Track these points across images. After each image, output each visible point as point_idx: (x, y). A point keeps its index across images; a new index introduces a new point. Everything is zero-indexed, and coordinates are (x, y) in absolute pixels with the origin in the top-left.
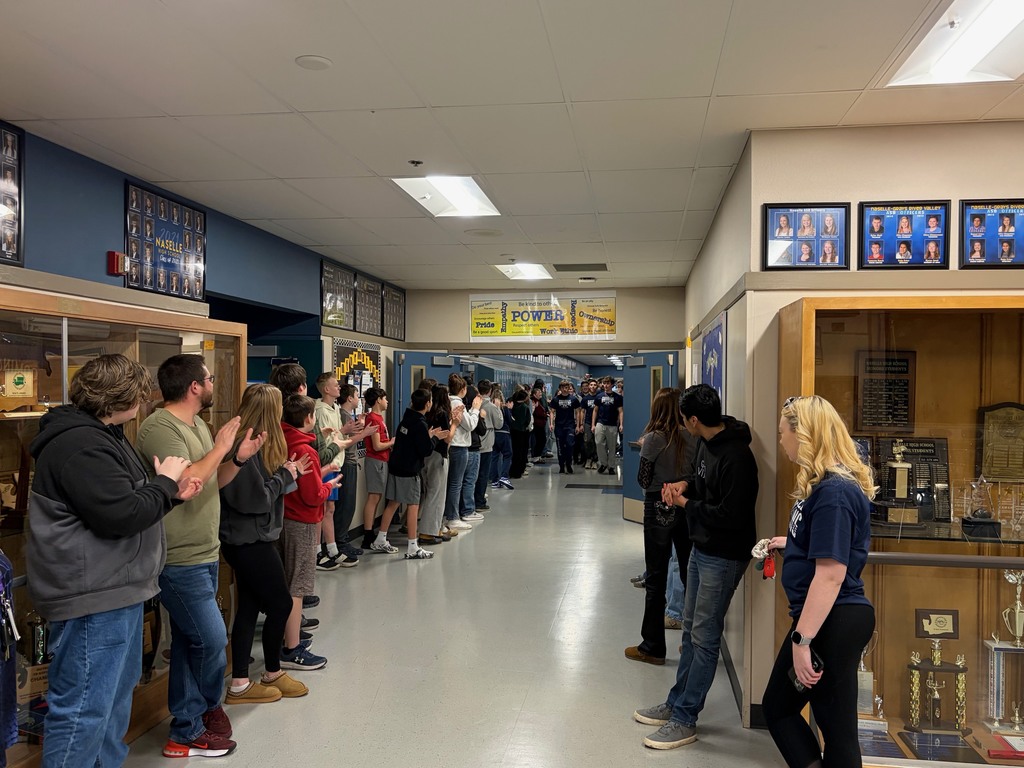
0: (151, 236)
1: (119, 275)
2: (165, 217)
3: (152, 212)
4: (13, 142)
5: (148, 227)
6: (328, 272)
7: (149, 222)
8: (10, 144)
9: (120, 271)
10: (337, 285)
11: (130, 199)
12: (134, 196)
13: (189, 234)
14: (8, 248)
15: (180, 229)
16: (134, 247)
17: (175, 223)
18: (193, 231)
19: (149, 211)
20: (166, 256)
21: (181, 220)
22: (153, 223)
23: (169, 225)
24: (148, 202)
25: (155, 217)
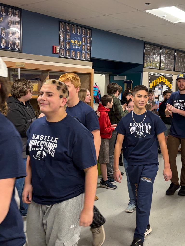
0: (69, 39)
1: (56, 53)
2: (75, 32)
3: (69, 31)
4: (18, 13)
5: (68, 36)
6: (147, 47)
7: (68, 35)
8: (17, 14)
9: (56, 52)
10: (152, 52)
11: (61, 27)
12: (62, 26)
13: (84, 38)
14: (17, 47)
15: (81, 36)
16: (62, 43)
17: (79, 34)
18: (86, 36)
19: (68, 31)
20: (75, 46)
21: (81, 33)
22: (70, 35)
23: (76, 35)
24: (68, 28)
25: (71, 33)
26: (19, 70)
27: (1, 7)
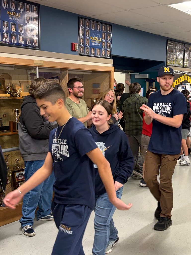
0: (89, 36)
1: (75, 51)
2: (94, 28)
3: (89, 27)
4: (36, 9)
5: (87, 33)
6: (170, 44)
7: (88, 31)
8: (35, 9)
9: (75, 49)
10: (175, 49)
11: (80, 23)
12: (82, 22)
13: (104, 34)
14: (35, 44)
15: (101, 32)
16: (81, 40)
17: (99, 30)
18: (106, 33)
19: (88, 27)
20: (95, 43)
21: (101, 29)
22: (89, 31)
23: (96, 32)
24: (87, 24)
25: (90, 29)
26: (37, 68)
27: (19, 3)
